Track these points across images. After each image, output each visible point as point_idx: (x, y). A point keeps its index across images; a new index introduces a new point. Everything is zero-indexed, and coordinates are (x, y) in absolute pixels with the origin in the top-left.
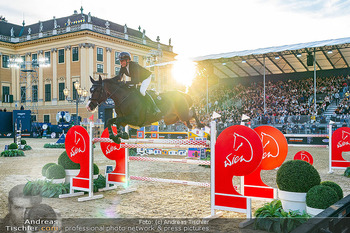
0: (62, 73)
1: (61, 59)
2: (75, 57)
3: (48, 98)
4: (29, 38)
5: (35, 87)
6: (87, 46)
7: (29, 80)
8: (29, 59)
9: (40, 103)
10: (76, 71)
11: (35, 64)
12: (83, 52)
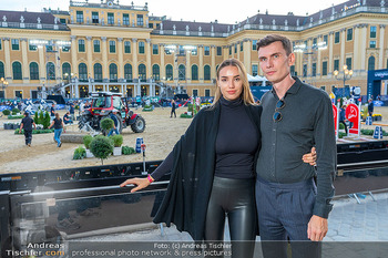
0: (337, 51)
1: (337, 40)
2: (350, 37)
3: (325, 73)
4: (311, 25)
5: (314, 65)
6: (361, 26)
7: (309, 60)
8: (310, 42)
9: (318, 77)
10: (350, 48)
11: (315, 48)
12: (356, 32)
